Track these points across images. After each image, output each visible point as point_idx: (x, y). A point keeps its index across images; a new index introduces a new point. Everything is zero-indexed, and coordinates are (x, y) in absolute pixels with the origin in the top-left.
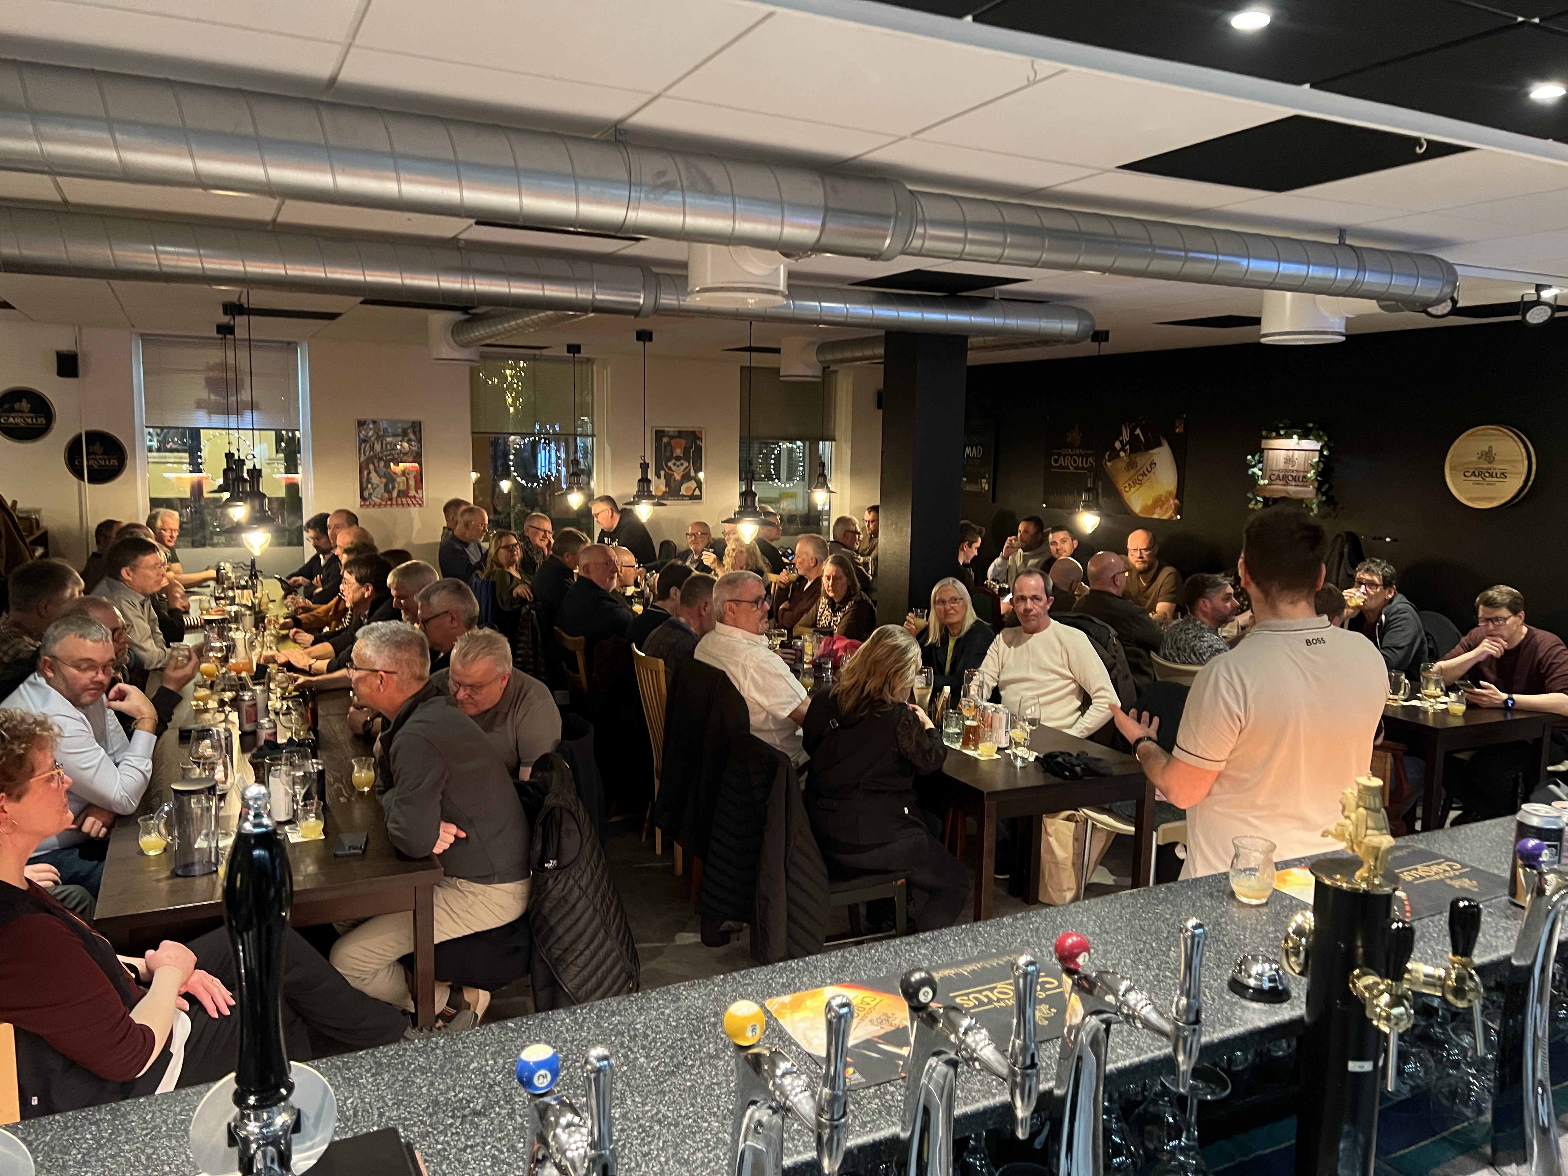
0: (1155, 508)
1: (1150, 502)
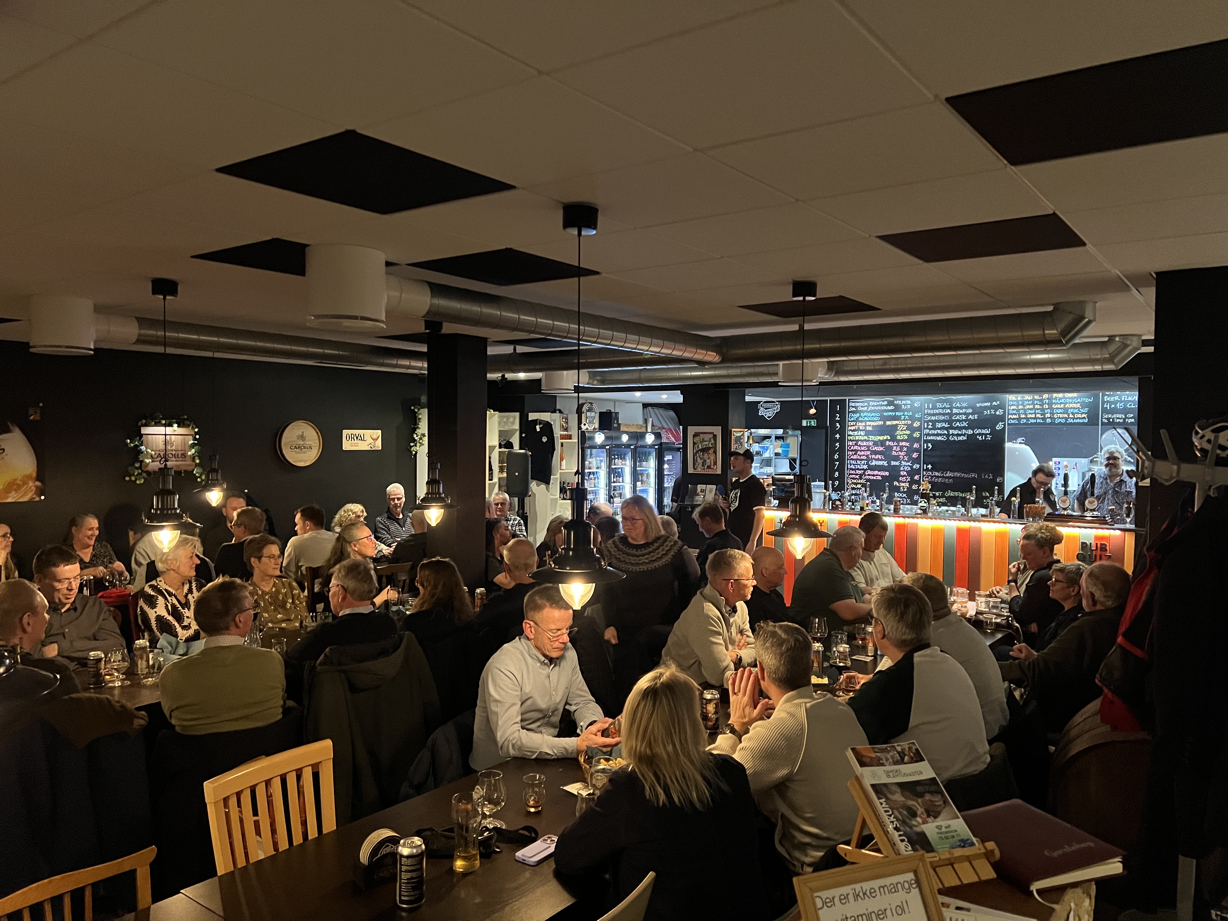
0: (8, 492)
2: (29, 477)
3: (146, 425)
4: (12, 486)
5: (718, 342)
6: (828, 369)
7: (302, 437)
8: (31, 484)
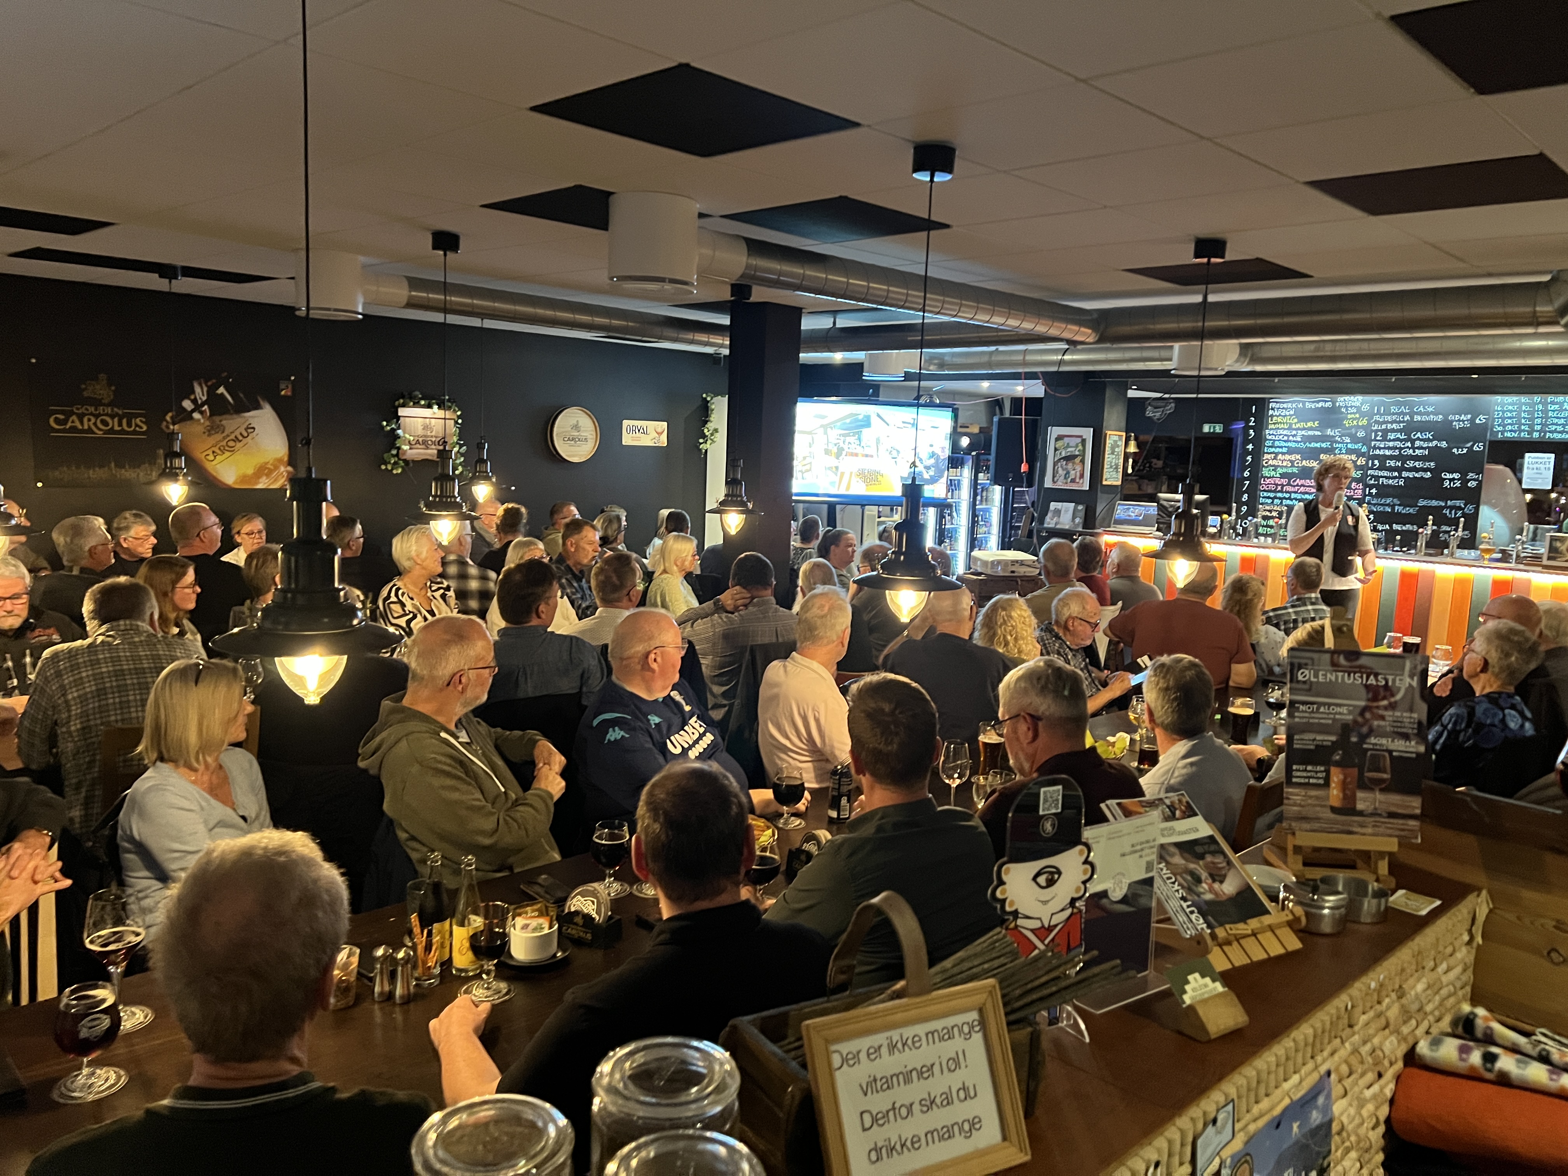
0: (259, 477)
1: (250, 471)
2: (280, 460)
3: (404, 406)
4: (262, 470)
5: (1095, 316)
6: (1240, 354)
7: (576, 427)
8: (282, 469)
